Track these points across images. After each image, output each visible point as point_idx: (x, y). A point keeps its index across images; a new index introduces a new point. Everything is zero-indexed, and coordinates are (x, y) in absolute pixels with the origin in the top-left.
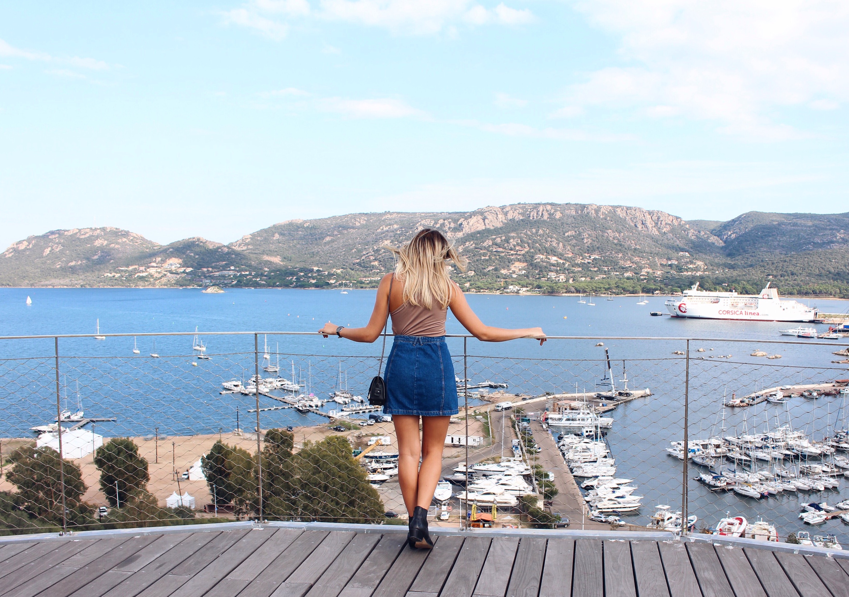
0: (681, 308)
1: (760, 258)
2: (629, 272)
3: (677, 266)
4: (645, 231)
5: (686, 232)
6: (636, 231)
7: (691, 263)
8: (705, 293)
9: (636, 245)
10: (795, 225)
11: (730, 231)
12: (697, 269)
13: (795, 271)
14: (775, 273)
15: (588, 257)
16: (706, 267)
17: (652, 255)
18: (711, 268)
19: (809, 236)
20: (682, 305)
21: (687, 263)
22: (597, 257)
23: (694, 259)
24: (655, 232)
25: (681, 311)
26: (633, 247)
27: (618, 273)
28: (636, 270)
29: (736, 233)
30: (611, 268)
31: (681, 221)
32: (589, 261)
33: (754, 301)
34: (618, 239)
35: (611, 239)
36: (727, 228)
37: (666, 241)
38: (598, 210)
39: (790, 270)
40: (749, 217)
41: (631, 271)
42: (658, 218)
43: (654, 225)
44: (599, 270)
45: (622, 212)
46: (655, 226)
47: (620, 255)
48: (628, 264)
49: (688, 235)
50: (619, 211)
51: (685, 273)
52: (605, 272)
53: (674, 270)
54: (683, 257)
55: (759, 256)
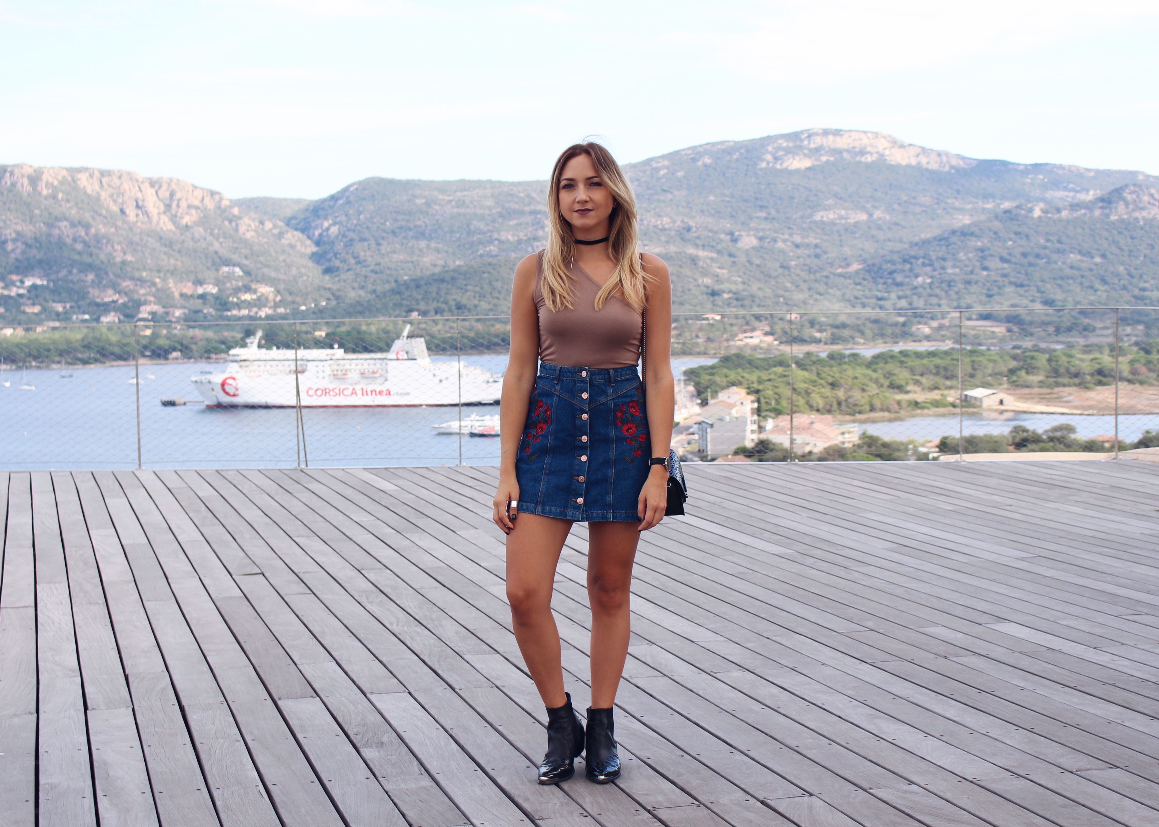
0: (227, 388)
1: (391, 275)
2: (113, 314)
3: (217, 297)
4: (143, 223)
5: (234, 224)
6: (124, 222)
7: (247, 289)
8: (275, 353)
9: (125, 253)
10: (461, 204)
11: (326, 218)
12: (260, 302)
13: (464, 301)
14: (422, 306)
15: (18, 284)
16: (279, 298)
17: (162, 275)
18: (290, 299)
19: (490, 228)
20: (230, 381)
21: (237, 290)
22: (39, 282)
23: (252, 281)
24: (166, 225)
25: (227, 393)
26: (118, 259)
27: (87, 317)
28: (128, 308)
29: (340, 223)
30: (71, 307)
31: (221, 199)
32: (22, 291)
33: (378, 365)
34: (84, 242)
35: (69, 241)
36: (321, 212)
37: (191, 244)
38: (35, 179)
39: (455, 300)
40: (364, 189)
41: (116, 310)
42: (172, 195)
43: (162, 208)
44: (44, 310)
45: (91, 181)
46: (164, 213)
47: (91, 277)
48: (110, 296)
49: (236, 230)
50: (83, 180)
51: (235, 312)
52: (58, 314)
53: (211, 307)
54: (229, 277)
55: (388, 272)
